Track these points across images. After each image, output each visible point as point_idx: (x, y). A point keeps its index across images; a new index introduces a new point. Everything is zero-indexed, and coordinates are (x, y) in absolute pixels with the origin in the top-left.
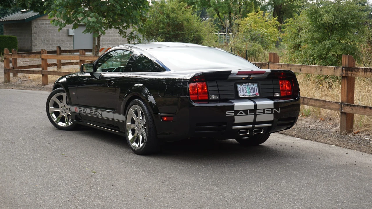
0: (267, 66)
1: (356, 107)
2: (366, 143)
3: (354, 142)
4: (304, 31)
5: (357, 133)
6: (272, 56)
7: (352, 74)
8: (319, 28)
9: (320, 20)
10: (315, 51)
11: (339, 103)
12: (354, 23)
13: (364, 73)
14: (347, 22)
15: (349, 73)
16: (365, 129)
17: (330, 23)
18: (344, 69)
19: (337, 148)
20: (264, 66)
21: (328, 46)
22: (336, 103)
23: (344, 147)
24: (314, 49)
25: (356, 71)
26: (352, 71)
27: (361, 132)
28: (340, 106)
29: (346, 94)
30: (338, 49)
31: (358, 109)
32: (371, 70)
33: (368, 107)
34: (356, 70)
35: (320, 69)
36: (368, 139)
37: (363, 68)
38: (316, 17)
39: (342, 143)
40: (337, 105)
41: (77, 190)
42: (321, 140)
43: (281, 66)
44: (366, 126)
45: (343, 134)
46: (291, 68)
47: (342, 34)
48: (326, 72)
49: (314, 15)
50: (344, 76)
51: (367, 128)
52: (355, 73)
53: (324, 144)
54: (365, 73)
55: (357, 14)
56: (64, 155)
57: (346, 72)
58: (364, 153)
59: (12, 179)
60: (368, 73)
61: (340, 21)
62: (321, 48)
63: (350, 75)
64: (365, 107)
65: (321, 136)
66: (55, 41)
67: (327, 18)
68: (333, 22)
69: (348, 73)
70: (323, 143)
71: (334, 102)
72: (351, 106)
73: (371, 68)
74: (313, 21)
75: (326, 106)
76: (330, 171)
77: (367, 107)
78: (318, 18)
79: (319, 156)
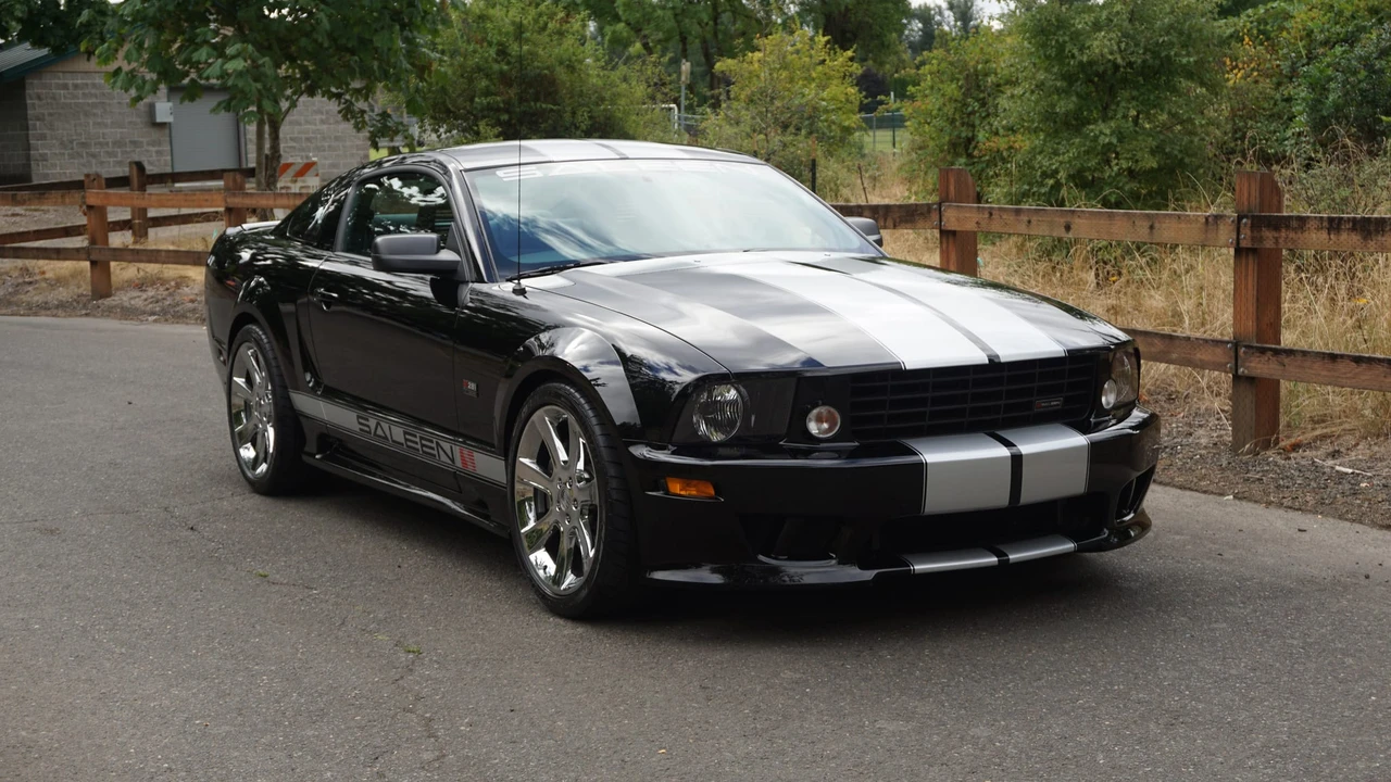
0: (935, 216)
1: (1299, 357)
2: (1347, 486)
3: (1298, 482)
4: (1018, 91)
5: (1296, 447)
6: (952, 181)
7: (1277, 239)
8: (1070, 78)
9: (1075, 51)
10: (1061, 158)
11: (1228, 342)
12: (1192, 59)
13: (1329, 234)
14: (1168, 57)
15: (1268, 234)
16: (1318, 432)
17: (1110, 60)
18: (1244, 220)
19: (1247, 506)
20: (922, 214)
21: (1107, 140)
22: (1217, 343)
23: (1269, 504)
24: (1056, 153)
25: (1294, 229)
26: (1277, 228)
27: (1309, 446)
28: (1233, 354)
29: (1252, 308)
30: (1141, 149)
31: (1308, 364)
32: (1354, 225)
33: (1349, 356)
34: (1294, 224)
35: (1146, 224)
36: (1350, 471)
37: (1321, 218)
38: (1061, 40)
39: (1256, 489)
40: (1219, 351)
41: (377, 741)
42: (1172, 478)
43: (991, 214)
44: (1322, 420)
45: (1247, 453)
46: (1029, 222)
47: (1149, 99)
48: (1173, 234)
49: (1055, 34)
50: (1243, 248)
51: (1325, 431)
52: (1292, 235)
53: (1188, 493)
54: (1332, 236)
55: (1200, 30)
56: (265, 576)
57: (1256, 234)
58: (1357, 527)
59: (96, 694)
60: (1344, 236)
61: (1144, 54)
62: (1083, 149)
63: (1269, 244)
64: (1333, 357)
65: (1169, 462)
66: (107, 144)
67: (1101, 45)
68: (1123, 59)
69: (1261, 237)
70: (1182, 487)
71: (1206, 341)
72: (1277, 352)
73: (1355, 218)
74: (1048, 57)
75: (1174, 356)
76: (1298, 609)
77: (1342, 356)
78: (1069, 47)
79: (1214, 547)
